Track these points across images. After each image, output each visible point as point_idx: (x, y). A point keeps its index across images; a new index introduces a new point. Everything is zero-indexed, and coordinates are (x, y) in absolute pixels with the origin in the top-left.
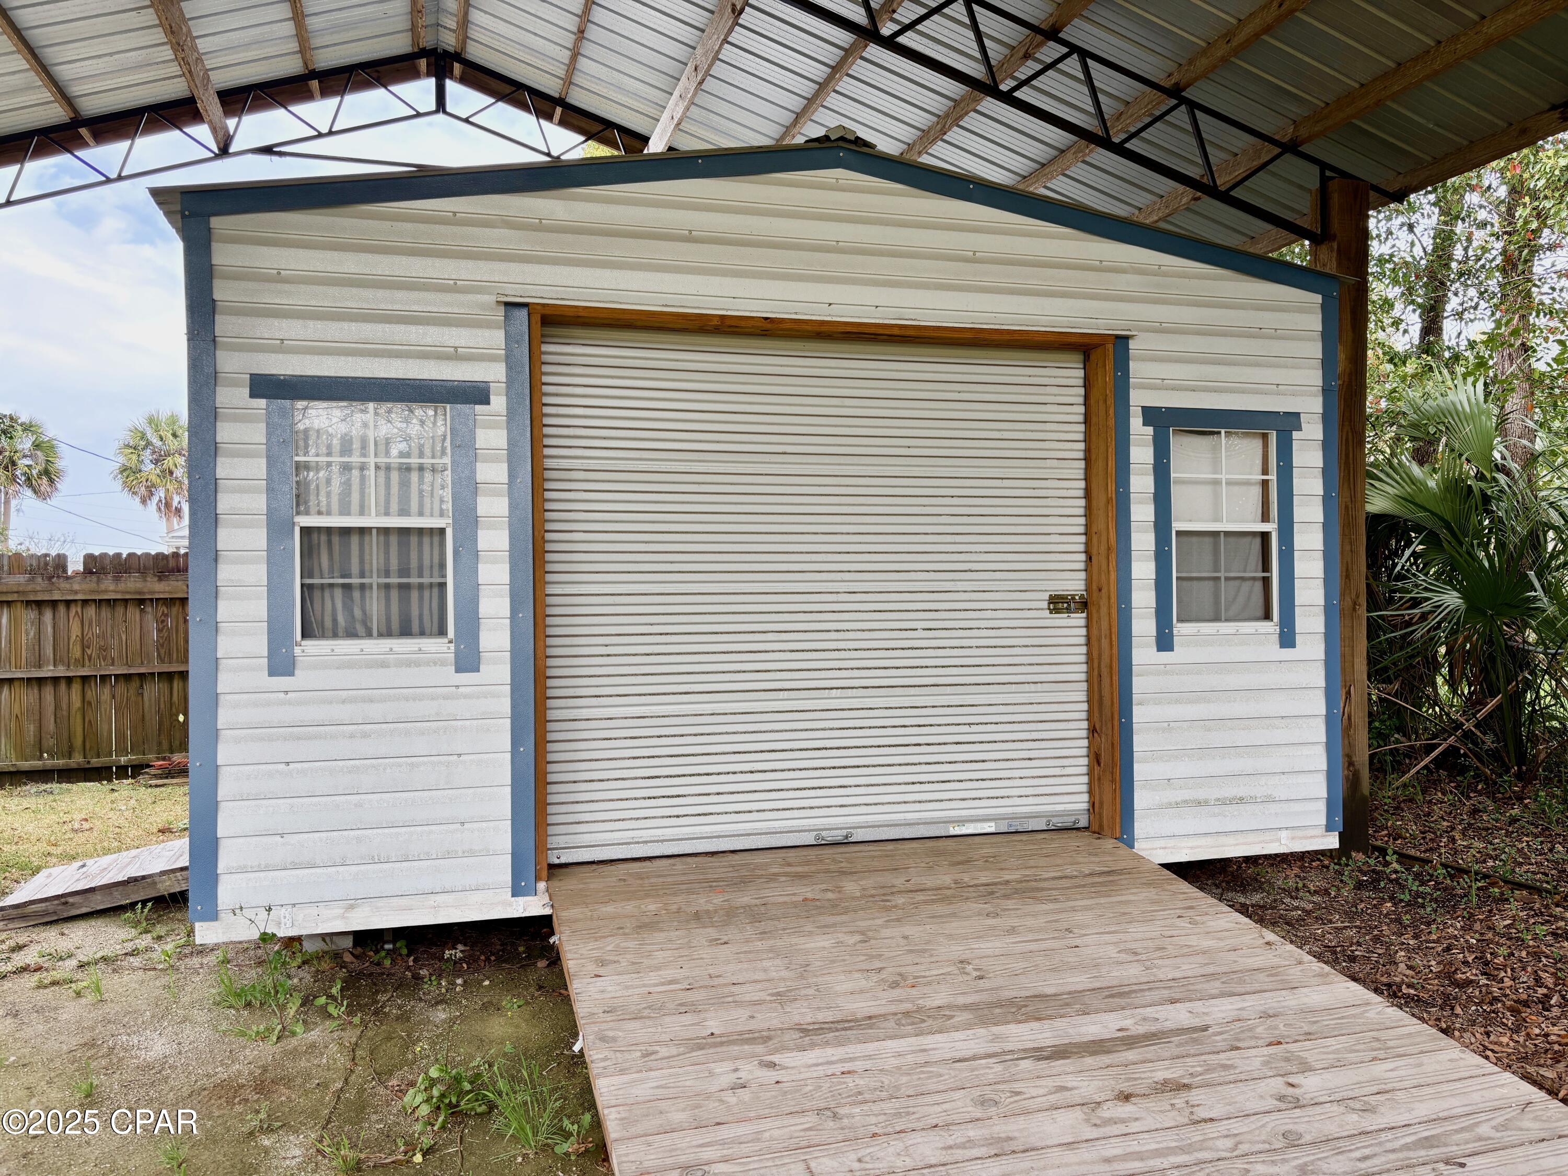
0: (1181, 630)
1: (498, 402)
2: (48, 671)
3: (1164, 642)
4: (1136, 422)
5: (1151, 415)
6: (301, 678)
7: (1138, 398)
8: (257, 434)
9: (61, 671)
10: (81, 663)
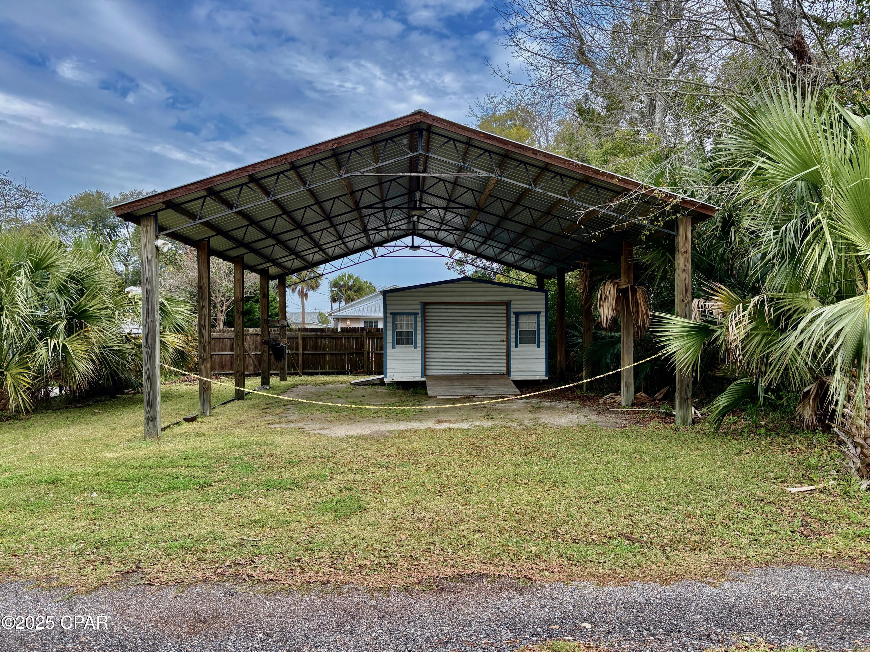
0: (519, 345)
1: (420, 315)
2: (334, 352)
3: (517, 346)
4: (512, 314)
5: (514, 313)
6: (396, 349)
7: (512, 311)
8: (391, 320)
9: (337, 352)
10: (340, 350)
